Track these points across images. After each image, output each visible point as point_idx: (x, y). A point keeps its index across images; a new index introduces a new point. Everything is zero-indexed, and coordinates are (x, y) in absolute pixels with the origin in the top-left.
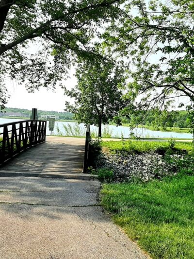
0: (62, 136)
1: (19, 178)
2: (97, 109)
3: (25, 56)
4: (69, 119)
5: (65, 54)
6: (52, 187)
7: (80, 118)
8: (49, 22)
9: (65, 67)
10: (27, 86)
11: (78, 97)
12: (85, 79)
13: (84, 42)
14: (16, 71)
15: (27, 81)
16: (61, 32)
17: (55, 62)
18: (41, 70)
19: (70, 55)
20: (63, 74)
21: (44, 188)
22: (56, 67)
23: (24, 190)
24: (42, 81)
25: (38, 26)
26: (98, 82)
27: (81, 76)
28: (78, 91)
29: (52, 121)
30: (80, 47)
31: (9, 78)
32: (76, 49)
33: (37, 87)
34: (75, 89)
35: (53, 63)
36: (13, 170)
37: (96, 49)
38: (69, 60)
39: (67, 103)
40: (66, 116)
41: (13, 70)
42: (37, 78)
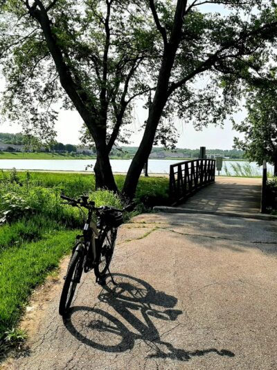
0: (230, 176)
1: (196, 215)
2: (272, 144)
3: (192, 92)
4: (236, 157)
5: (235, 84)
6: (231, 224)
7: (251, 155)
8: (218, 52)
9: (236, 99)
10: (194, 123)
11: (248, 131)
12: (257, 110)
13: (257, 68)
14: (184, 109)
15: (194, 118)
16: (230, 61)
17: (225, 95)
18: (209, 105)
19: (241, 85)
20: (233, 107)
21: (222, 225)
22: (226, 99)
23: (203, 225)
24: (211, 118)
25: (206, 58)
26: (273, 111)
27: (252, 106)
28: (248, 124)
29: (220, 160)
30: (253, 74)
31: (178, 118)
32: (247, 77)
33: (205, 124)
34: (245, 122)
35: (222, 96)
36: (189, 208)
37: (272, 75)
38: (240, 90)
39: (236, 139)
40: (233, 155)
41: (181, 107)
42: (205, 114)
